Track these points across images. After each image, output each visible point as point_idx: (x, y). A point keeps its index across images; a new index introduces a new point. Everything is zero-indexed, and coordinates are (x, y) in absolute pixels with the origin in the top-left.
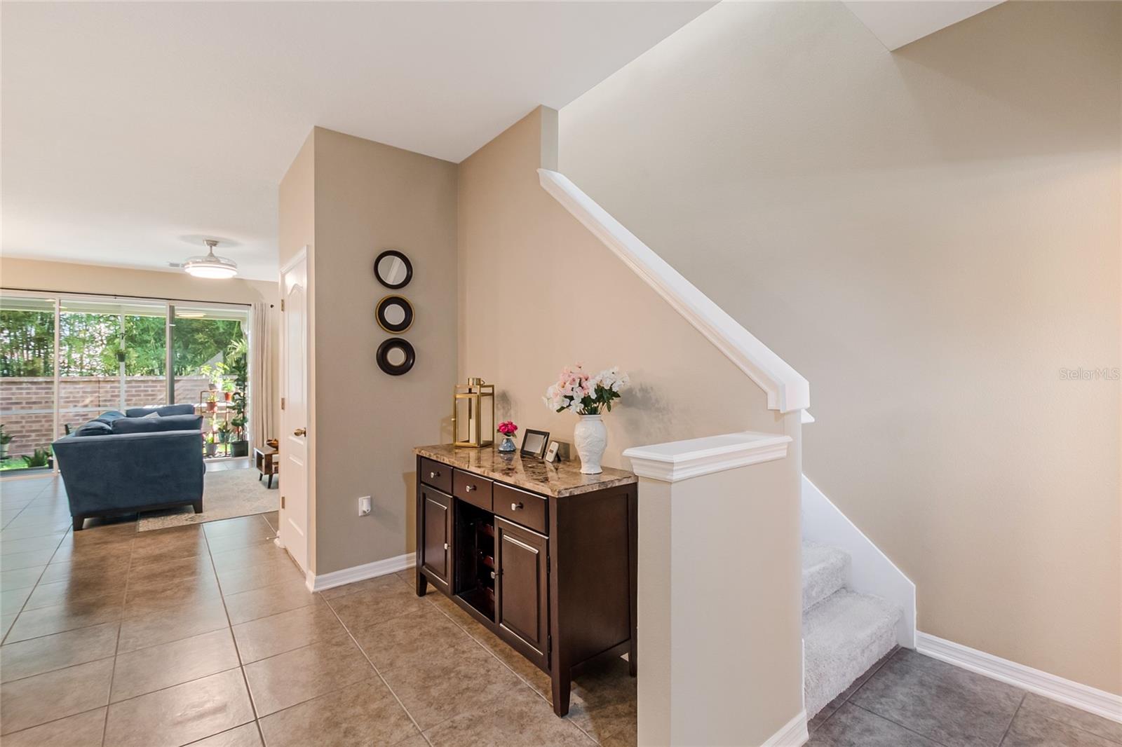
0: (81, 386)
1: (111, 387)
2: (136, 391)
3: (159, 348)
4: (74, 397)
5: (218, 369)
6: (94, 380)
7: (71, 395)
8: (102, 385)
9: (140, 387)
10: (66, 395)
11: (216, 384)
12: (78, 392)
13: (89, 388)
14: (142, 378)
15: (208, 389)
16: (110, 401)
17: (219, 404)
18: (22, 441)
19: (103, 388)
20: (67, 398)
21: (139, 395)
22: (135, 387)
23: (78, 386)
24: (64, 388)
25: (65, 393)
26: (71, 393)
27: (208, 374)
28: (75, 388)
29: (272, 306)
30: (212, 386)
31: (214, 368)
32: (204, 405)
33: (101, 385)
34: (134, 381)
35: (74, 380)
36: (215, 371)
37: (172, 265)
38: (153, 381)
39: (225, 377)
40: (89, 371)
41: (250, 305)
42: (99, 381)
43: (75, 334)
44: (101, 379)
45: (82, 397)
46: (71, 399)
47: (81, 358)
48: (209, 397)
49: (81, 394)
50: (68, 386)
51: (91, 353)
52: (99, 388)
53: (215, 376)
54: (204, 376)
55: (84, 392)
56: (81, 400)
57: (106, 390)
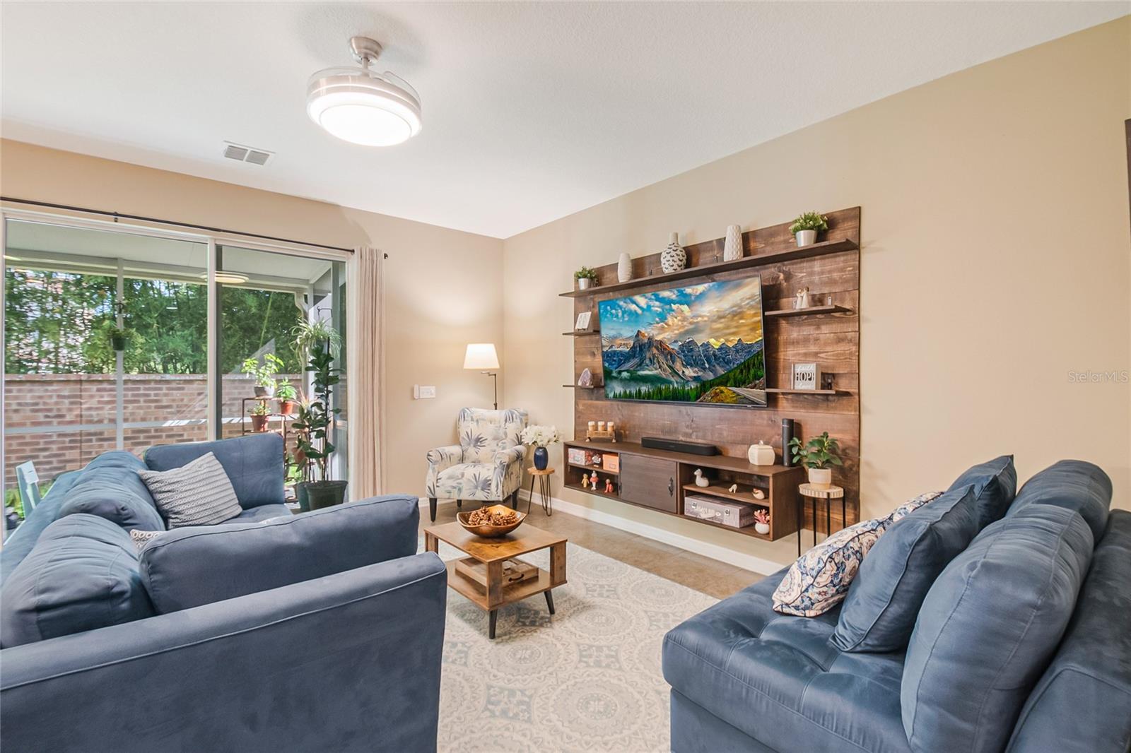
0: (55, 387)
1: (99, 390)
2: (133, 395)
3: (165, 336)
4: (45, 404)
5: (269, 364)
6: (73, 379)
7: (41, 401)
8: (85, 386)
9: (138, 389)
10: (34, 401)
11: (267, 388)
12: (51, 397)
13: (66, 390)
14: (142, 377)
15: (253, 395)
16: (97, 409)
17: (271, 419)
19: (86, 390)
20: (37, 404)
21: (138, 401)
22: (132, 389)
23: (50, 388)
24: (31, 391)
25: (32, 396)
26: (40, 397)
27: (254, 372)
28: (47, 391)
29: (386, 256)
30: (260, 391)
31: (262, 362)
32: (248, 420)
33: (83, 387)
34: (130, 380)
35: (44, 379)
36: (263, 367)
37: (234, 152)
38: (157, 382)
39: (280, 377)
40: (67, 367)
41: (353, 251)
42: (81, 381)
43: (48, 315)
44: (83, 378)
45: (57, 403)
46: (41, 407)
47: (57, 348)
48: (257, 407)
49: (54, 399)
50: (36, 387)
51: (70, 342)
52: (81, 390)
53: (264, 374)
54: (248, 375)
55: (59, 396)
56: (55, 407)
57: (91, 393)
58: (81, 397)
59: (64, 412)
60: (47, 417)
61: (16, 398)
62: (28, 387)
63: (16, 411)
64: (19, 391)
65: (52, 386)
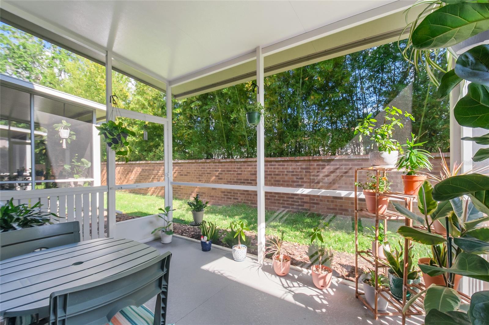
1: (317, 165)
4: (296, 172)
6: (307, 159)
8: (312, 163)
10: (292, 170)
12: (298, 168)
18: (272, 199)
19: (312, 165)
20: (293, 172)
23: (298, 164)
24: (291, 165)
25: (292, 168)
26: (295, 169)
28: (297, 165)
42: (310, 160)
45: (300, 172)
49: (300, 170)
50: (293, 163)
55: (302, 168)
56: (300, 174)
57: (314, 167)
58: (310, 169)
59: (303, 176)
60: (297, 178)
61: (286, 168)
62: (290, 163)
63: (286, 175)
64: (287, 165)
65: (299, 163)
